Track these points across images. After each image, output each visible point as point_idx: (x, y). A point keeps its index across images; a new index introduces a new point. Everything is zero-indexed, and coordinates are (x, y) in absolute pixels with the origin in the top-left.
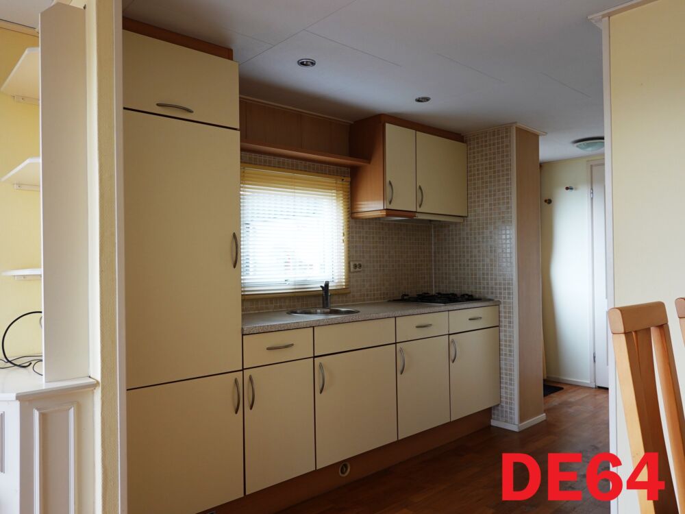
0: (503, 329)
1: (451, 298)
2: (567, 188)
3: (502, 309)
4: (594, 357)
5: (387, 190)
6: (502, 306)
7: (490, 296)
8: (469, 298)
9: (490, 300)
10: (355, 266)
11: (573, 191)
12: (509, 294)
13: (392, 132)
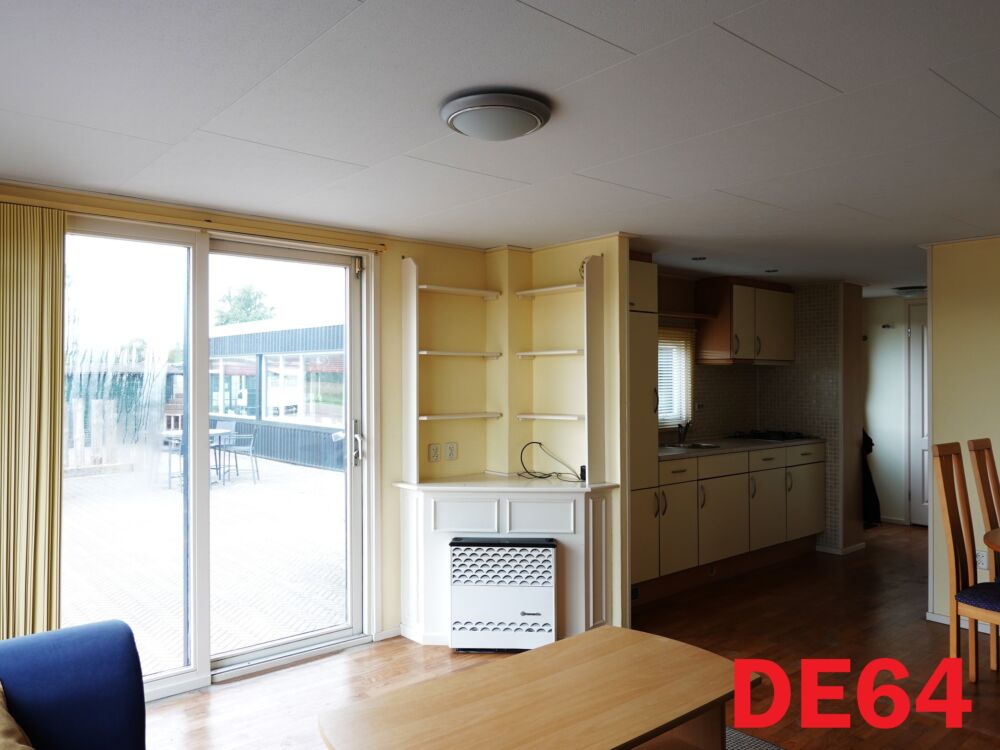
0: (828, 464)
1: (785, 436)
2: (884, 327)
3: (828, 447)
4: (910, 495)
5: (733, 343)
6: (828, 444)
7: (815, 434)
8: (799, 436)
9: (816, 438)
10: (699, 406)
11: (891, 330)
12: (835, 432)
13: (738, 291)
